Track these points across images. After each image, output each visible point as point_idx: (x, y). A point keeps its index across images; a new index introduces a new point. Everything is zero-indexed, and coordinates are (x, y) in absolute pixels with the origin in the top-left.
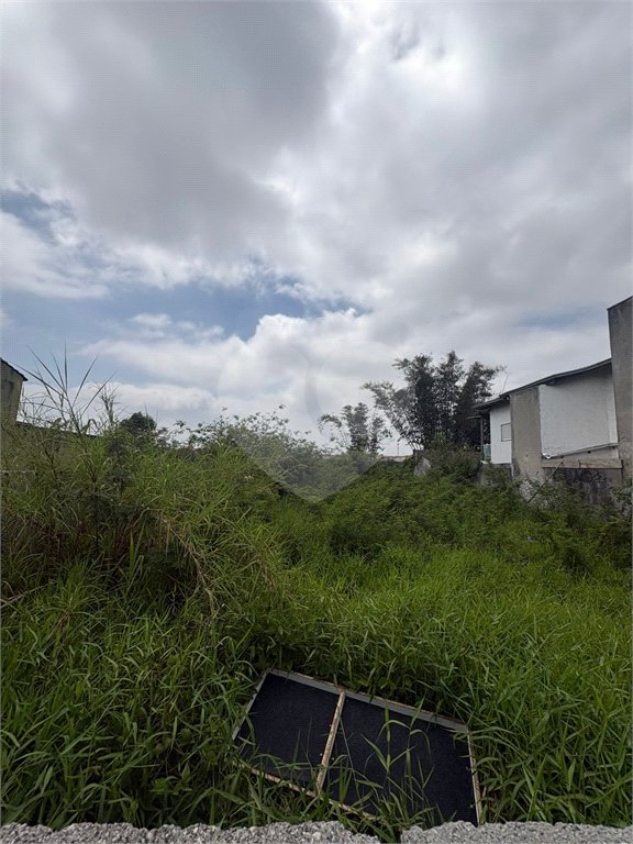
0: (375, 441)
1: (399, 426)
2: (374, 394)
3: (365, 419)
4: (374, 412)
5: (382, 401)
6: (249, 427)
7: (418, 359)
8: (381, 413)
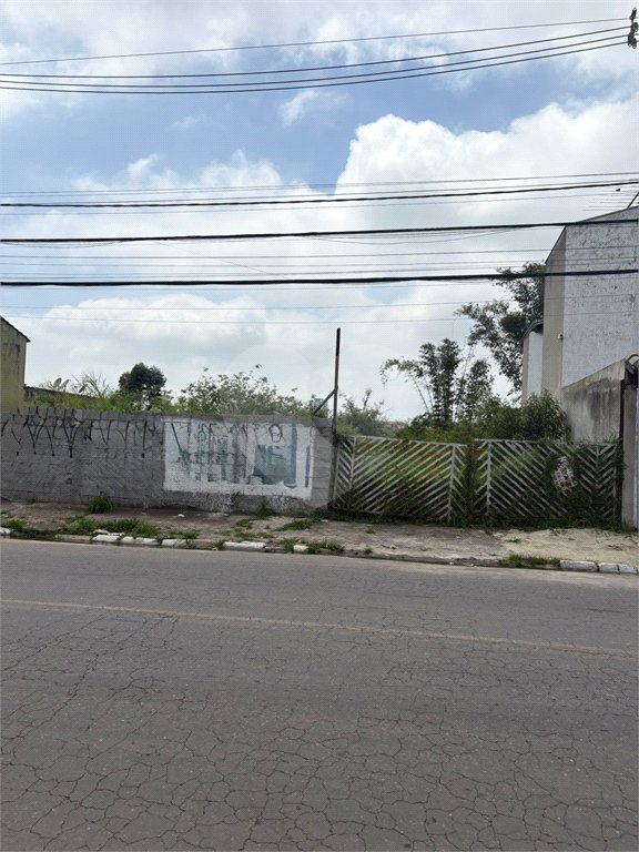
1: (511, 371)
3: (456, 363)
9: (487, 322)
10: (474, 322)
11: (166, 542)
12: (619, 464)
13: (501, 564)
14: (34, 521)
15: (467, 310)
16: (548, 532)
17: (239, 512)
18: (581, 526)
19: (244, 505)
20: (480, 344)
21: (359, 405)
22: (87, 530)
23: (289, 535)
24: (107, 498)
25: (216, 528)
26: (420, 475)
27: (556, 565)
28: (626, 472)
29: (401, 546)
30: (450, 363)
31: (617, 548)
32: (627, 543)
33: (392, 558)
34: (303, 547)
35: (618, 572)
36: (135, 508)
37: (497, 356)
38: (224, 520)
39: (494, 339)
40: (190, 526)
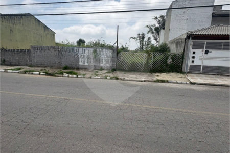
1: (156, 39)
8: (150, 35)
9: (151, 29)
10: (149, 29)
11: (79, 76)
12: (183, 58)
13: (155, 81)
14: (51, 71)
15: (147, 26)
16: (165, 74)
17: (96, 70)
18: (173, 72)
19: (97, 68)
20: (150, 33)
21: (124, 46)
22: (62, 73)
23: (106, 75)
24: (67, 66)
25: (90, 73)
26: (137, 61)
27: (167, 82)
28: (184, 60)
29: (131, 77)
30: (143, 38)
31: (181, 77)
32: (183, 76)
33: (129, 80)
34: (109, 78)
35: (182, 83)
36: (73, 68)
37: (153, 36)
38: (92, 71)
39: (153, 33)
40: (84, 73)
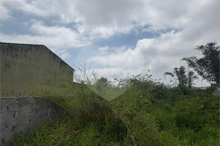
0: (190, 81)
1: (201, 74)
2: (187, 62)
3: (184, 72)
4: (188, 69)
5: (191, 64)
6: (138, 79)
7: (209, 44)
8: (192, 69)
37: (196, 70)
